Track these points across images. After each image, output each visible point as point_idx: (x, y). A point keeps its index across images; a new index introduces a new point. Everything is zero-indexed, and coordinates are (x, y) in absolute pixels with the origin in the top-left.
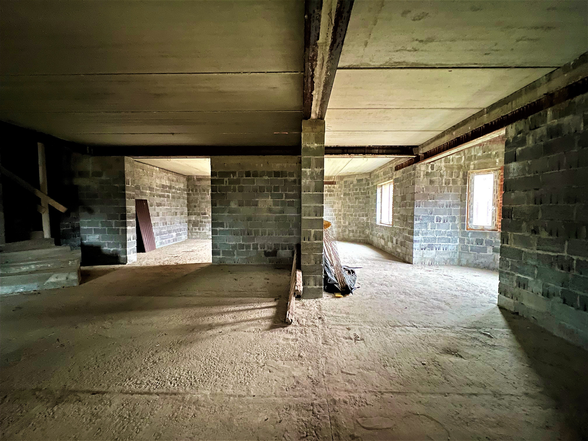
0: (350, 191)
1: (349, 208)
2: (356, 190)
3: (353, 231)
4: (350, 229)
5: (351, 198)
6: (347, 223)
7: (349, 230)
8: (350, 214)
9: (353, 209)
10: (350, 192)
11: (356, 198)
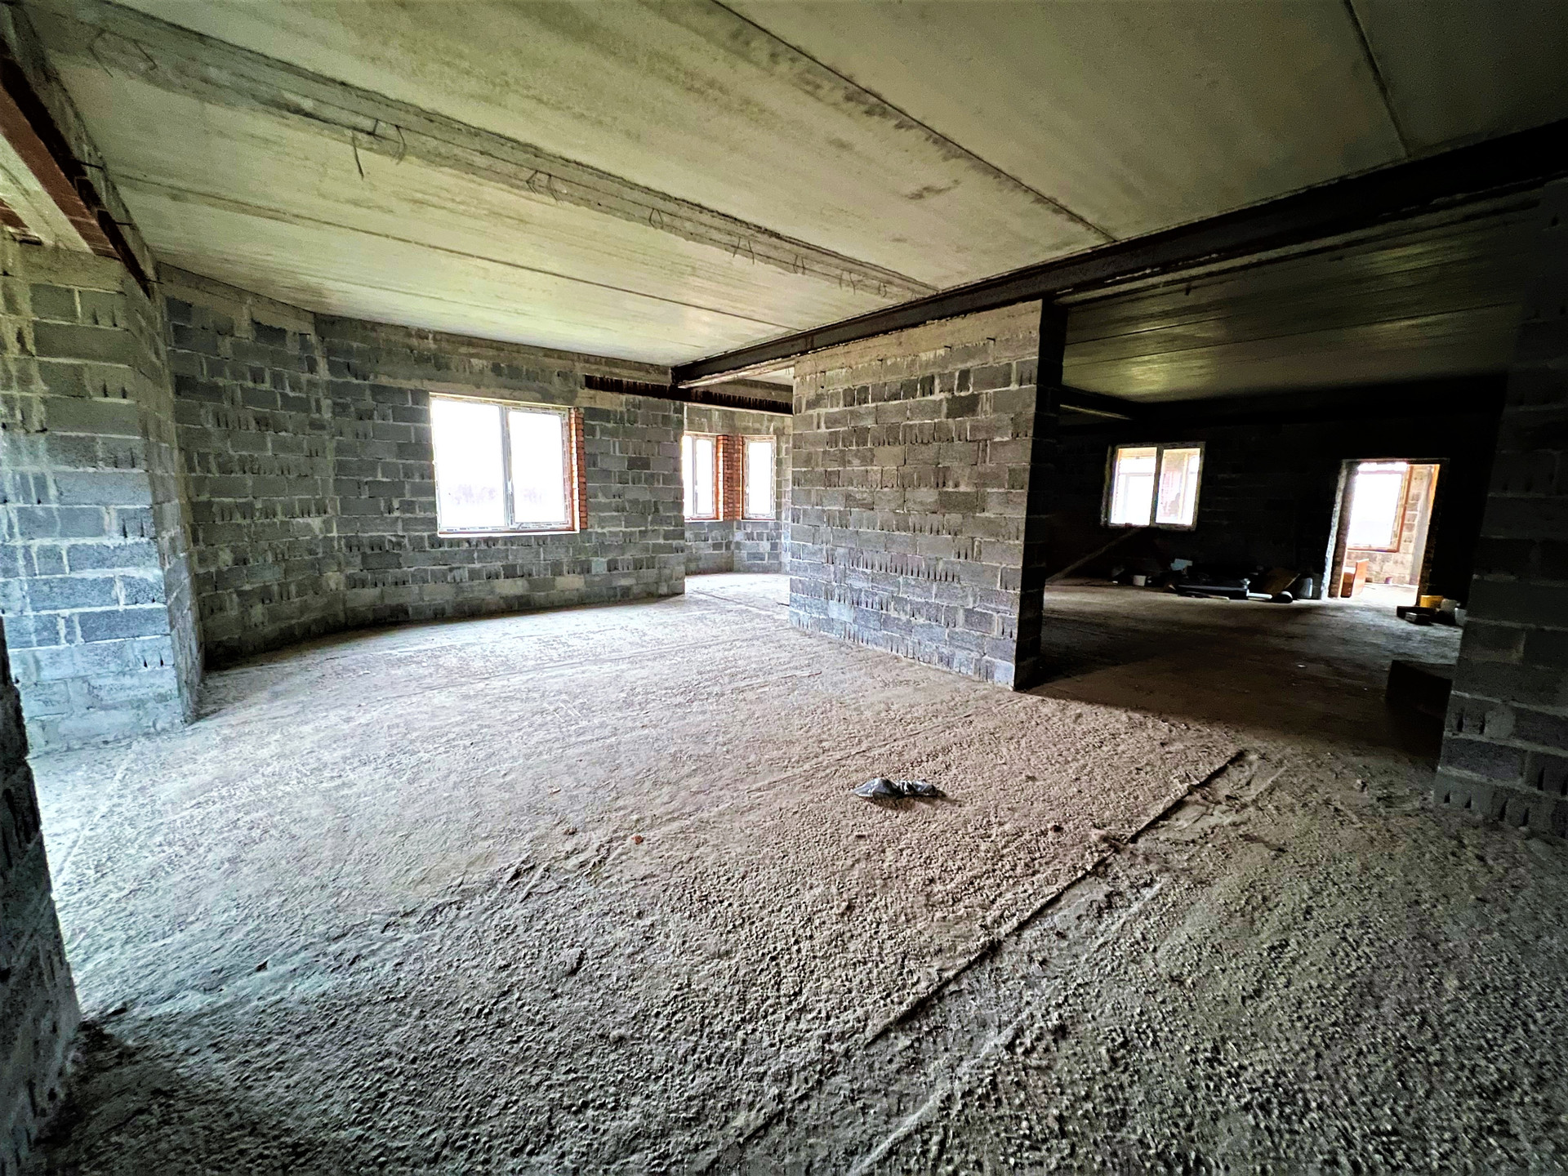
0: (221, 374)
1: (225, 469)
2: (257, 377)
3: (265, 595)
4: (247, 587)
5: (232, 416)
6: (226, 557)
7: (241, 594)
8: (237, 505)
9: (249, 480)
10: (221, 382)
11: (262, 422)
